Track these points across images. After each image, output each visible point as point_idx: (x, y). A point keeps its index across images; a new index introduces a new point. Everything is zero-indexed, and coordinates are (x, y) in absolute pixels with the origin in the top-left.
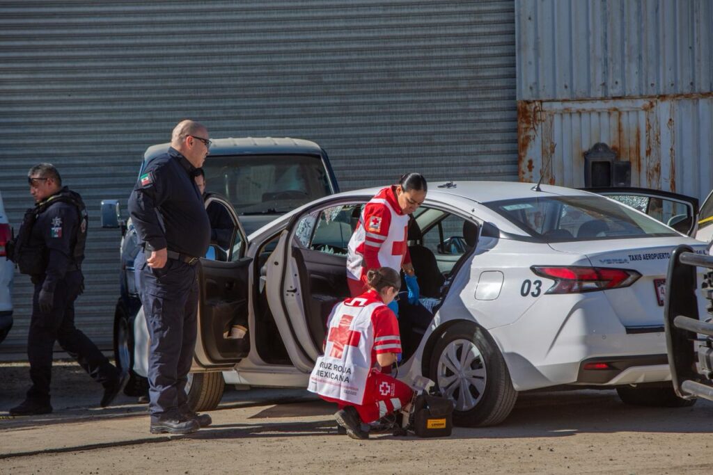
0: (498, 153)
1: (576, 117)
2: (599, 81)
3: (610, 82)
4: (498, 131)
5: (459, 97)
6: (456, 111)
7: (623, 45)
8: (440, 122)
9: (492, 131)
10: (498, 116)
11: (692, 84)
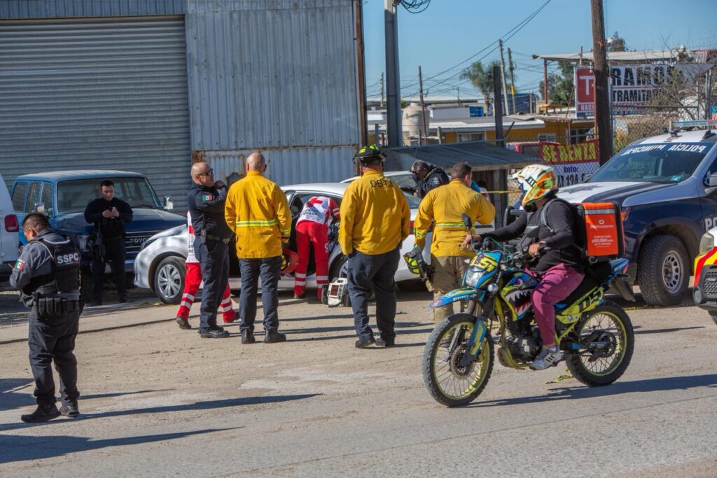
0: (180, 178)
1: (222, 159)
2: (233, 139)
3: (239, 142)
4: (181, 167)
5: (160, 149)
6: (159, 157)
7: (244, 121)
8: (150, 163)
9: (177, 167)
10: (180, 159)
11: (279, 142)
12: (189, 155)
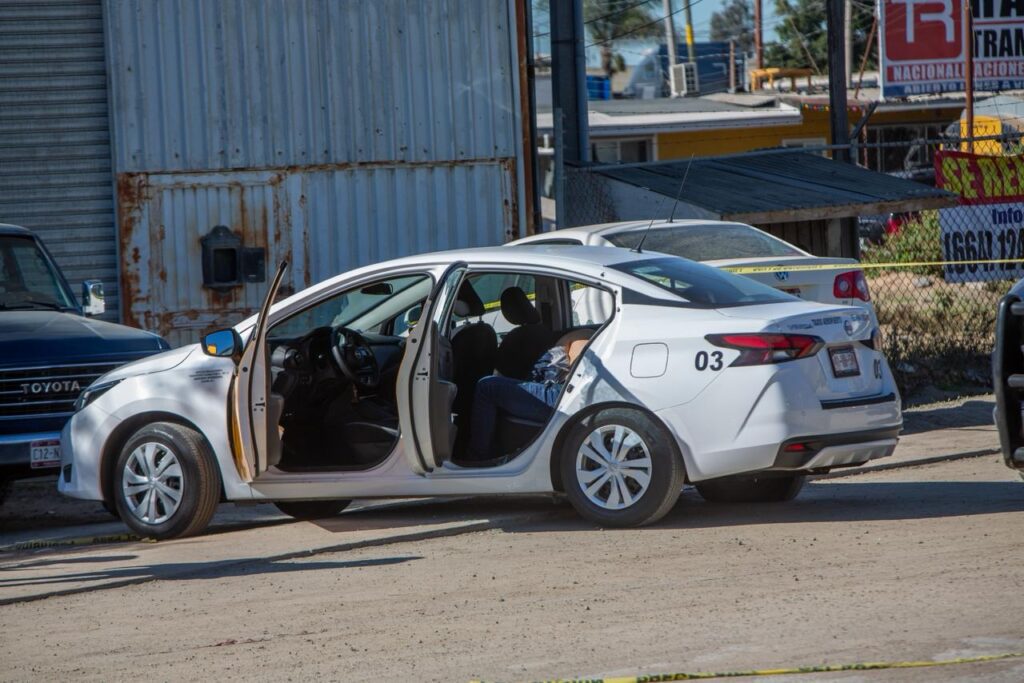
0: (88, 240)
1: (189, 194)
2: (217, 148)
3: (230, 149)
4: (87, 212)
5: (37, 169)
6: (34, 187)
7: (243, 103)
8: (13, 202)
9: (80, 212)
10: (88, 192)
11: (326, 152)
12: (109, 184)
